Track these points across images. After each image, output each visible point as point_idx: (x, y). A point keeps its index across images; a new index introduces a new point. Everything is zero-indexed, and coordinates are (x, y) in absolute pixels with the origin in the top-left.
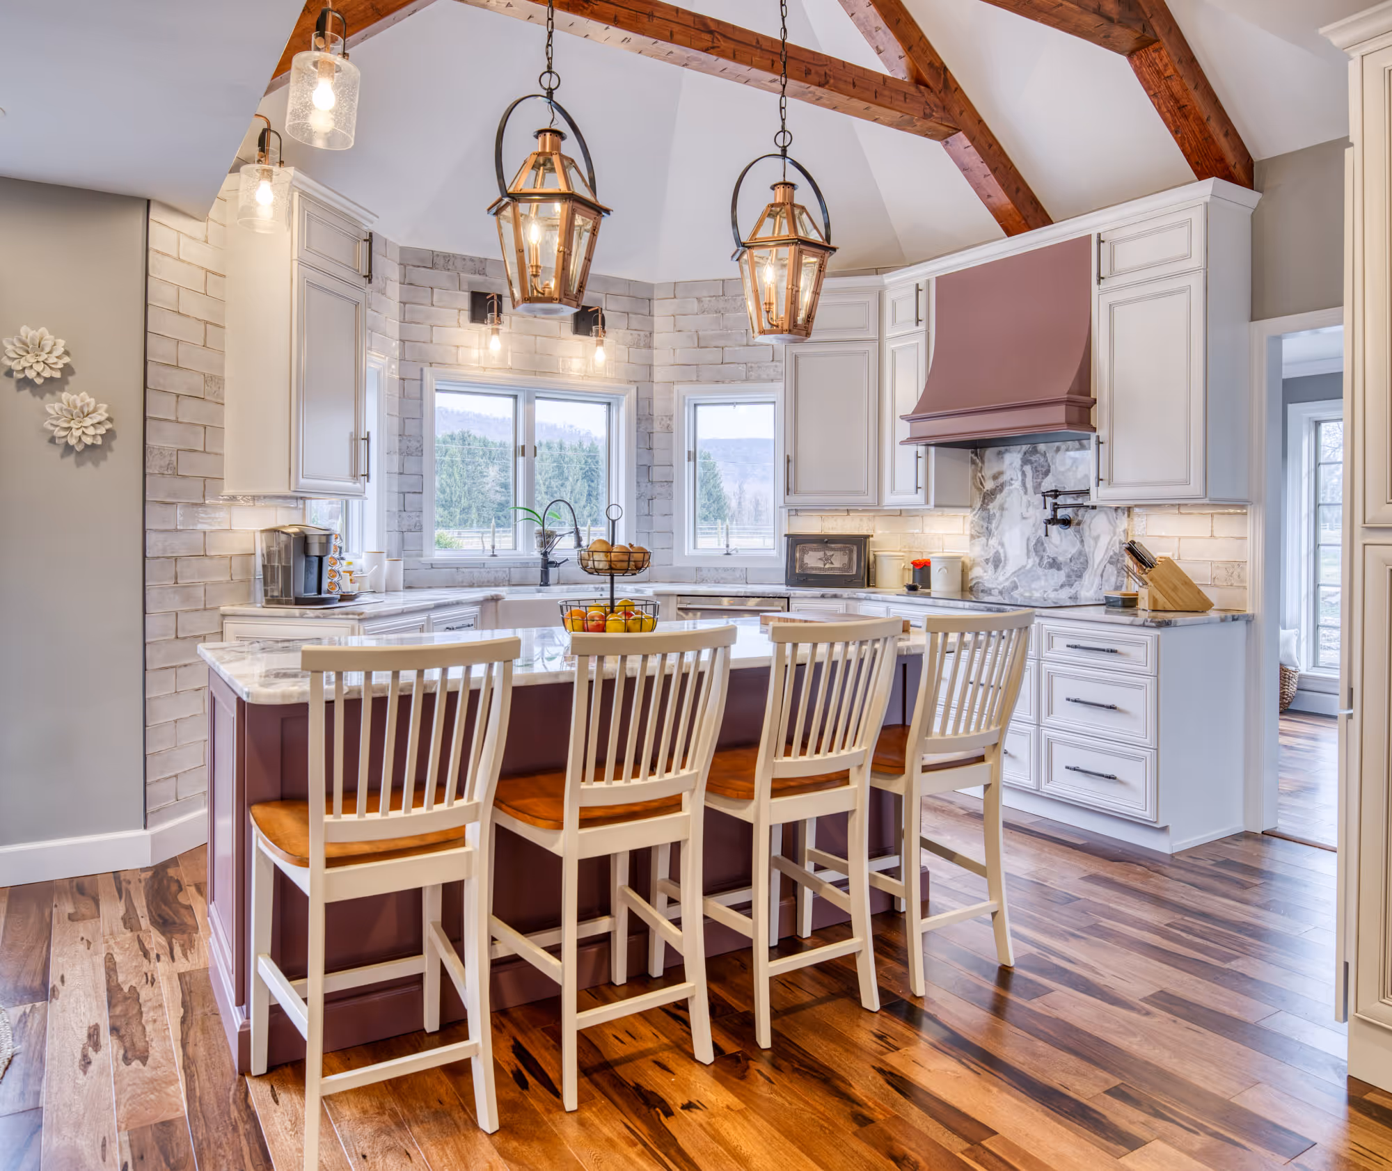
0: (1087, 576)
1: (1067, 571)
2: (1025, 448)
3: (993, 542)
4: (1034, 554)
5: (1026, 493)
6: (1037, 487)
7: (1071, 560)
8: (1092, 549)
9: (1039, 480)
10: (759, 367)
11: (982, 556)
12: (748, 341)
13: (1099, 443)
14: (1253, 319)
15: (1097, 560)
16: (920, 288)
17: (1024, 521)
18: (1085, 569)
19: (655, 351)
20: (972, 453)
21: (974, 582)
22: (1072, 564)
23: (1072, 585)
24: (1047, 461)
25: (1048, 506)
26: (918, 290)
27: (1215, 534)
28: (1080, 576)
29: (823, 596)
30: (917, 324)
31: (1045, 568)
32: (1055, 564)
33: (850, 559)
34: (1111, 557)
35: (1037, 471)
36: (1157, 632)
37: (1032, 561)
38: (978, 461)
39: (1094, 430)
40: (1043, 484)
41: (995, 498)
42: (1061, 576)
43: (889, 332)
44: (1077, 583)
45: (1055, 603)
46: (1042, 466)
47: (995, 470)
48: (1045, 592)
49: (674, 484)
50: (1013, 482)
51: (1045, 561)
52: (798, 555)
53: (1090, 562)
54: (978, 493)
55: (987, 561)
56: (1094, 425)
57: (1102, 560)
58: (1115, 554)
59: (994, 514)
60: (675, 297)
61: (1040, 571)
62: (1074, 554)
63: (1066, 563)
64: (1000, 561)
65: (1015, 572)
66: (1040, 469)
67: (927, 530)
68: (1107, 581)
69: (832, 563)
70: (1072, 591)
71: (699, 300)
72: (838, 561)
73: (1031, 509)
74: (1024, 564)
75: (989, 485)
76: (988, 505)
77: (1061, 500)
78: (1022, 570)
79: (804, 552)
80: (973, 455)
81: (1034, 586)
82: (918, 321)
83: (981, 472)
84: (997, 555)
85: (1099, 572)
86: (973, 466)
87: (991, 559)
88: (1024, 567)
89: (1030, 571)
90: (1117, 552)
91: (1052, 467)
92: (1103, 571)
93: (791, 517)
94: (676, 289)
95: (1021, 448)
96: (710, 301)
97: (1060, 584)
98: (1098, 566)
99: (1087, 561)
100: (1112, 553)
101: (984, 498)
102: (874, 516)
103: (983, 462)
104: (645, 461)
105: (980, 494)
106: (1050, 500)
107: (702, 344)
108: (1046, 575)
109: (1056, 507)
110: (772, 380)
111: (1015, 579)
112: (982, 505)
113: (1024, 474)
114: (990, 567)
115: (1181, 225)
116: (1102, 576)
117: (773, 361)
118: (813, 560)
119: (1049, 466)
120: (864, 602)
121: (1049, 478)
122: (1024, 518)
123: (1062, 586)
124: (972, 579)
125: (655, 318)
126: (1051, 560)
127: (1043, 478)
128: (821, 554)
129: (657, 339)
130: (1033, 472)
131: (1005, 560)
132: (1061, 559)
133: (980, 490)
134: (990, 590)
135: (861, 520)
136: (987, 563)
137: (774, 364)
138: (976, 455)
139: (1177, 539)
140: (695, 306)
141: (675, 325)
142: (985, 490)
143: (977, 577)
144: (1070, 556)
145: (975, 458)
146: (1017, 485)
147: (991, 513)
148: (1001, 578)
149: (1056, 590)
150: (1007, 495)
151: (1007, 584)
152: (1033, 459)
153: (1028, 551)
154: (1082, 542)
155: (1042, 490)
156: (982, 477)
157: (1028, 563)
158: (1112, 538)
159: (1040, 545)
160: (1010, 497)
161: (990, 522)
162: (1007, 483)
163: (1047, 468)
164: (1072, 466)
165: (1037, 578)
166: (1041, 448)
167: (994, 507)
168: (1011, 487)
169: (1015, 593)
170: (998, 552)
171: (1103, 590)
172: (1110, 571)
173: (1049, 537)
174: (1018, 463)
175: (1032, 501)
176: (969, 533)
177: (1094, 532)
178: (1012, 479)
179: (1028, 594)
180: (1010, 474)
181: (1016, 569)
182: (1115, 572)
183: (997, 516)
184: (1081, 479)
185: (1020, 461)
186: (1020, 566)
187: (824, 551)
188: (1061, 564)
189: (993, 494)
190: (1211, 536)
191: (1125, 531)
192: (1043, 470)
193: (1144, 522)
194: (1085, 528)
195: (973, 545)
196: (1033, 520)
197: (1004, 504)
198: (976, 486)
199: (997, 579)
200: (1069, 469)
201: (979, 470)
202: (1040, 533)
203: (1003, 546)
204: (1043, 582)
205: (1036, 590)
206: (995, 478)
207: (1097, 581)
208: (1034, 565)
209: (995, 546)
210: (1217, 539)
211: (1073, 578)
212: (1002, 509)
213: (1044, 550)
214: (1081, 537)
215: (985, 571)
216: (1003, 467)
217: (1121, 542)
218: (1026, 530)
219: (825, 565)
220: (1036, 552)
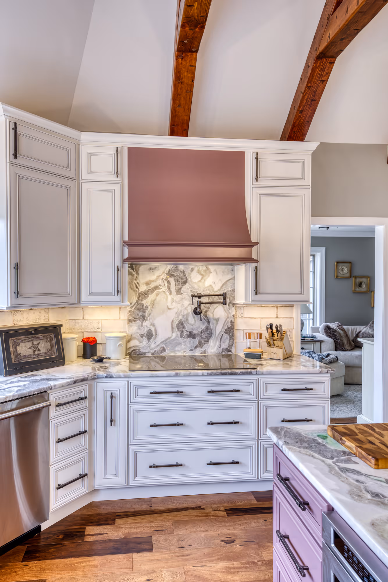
0: (212, 341)
1: (199, 338)
2: (169, 267)
3: (146, 323)
4: (177, 330)
5: (171, 293)
6: (179, 291)
7: (201, 332)
8: (215, 325)
9: (180, 287)
11: (138, 333)
13: (256, 270)
15: (218, 332)
17: (169, 311)
18: (210, 337)
21: (132, 349)
22: (202, 335)
23: (203, 346)
24: (185, 276)
25: (195, 303)
27: (279, 316)
28: (207, 342)
31: (184, 338)
32: (191, 335)
33: (52, 346)
34: (226, 330)
35: (178, 281)
37: (176, 334)
38: (134, 273)
40: (182, 289)
41: (148, 296)
42: (196, 341)
44: (205, 345)
46: (182, 279)
47: (146, 279)
48: (185, 351)
50: (160, 287)
51: (185, 333)
52: (12, 347)
53: (214, 333)
54: (134, 293)
55: (142, 336)
57: (221, 332)
58: (229, 328)
59: (147, 307)
61: (181, 340)
62: (203, 329)
63: (198, 334)
64: (152, 335)
65: (163, 342)
66: (180, 280)
67: (86, 317)
68: (223, 342)
69: (39, 350)
70: (203, 349)
72: (43, 349)
73: (174, 303)
74: (170, 336)
75: (143, 288)
76: (142, 300)
77: (201, 300)
78: (169, 340)
79: (16, 344)
80: (130, 269)
81: (177, 349)
83: (136, 279)
84: (149, 332)
85: (219, 338)
86: (130, 276)
87: (145, 335)
88: (169, 338)
89: (174, 340)
90: (230, 326)
91: (189, 279)
92: (222, 337)
95: (167, 267)
97: (195, 346)
98: (219, 334)
99: (212, 333)
100: (226, 328)
101: (139, 296)
103: (138, 274)
105: (136, 294)
108: (184, 342)
109: (200, 303)
111: (164, 345)
112: (137, 301)
113: (169, 282)
114: (145, 340)
115: (299, 161)
116: (221, 340)
118: (24, 350)
119: (186, 279)
121: (187, 286)
122: (169, 309)
123: (196, 347)
124: (130, 348)
126: (188, 333)
127: (182, 286)
128: (29, 344)
130: (175, 281)
131: (156, 334)
132: (195, 332)
133: (135, 291)
134: (145, 353)
136: (142, 337)
138: (133, 269)
139: (259, 319)
142: (140, 291)
143: (134, 346)
144: (201, 330)
145: (132, 271)
146: (164, 289)
147: (145, 306)
148: (153, 346)
149: (192, 350)
150: (157, 295)
151: (158, 349)
152: (175, 274)
153: (172, 328)
154: (208, 322)
155: (182, 292)
156: (138, 283)
157: (172, 335)
158: (226, 319)
159: (181, 325)
160: (160, 295)
161: (144, 312)
162: (156, 288)
163: (185, 280)
164: (202, 279)
165: (180, 344)
166: (181, 268)
167: (146, 302)
168: (160, 290)
169: (163, 354)
170: (150, 330)
171: (222, 348)
172: (226, 337)
173: (187, 320)
174: (164, 276)
175: (175, 299)
176: (127, 318)
177: (216, 317)
178: (160, 285)
179: (172, 354)
180: (159, 282)
181: (163, 340)
182: (229, 337)
183: (149, 308)
184: (208, 287)
185: (167, 274)
186: (167, 338)
187: (32, 341)
188: (195, 335)
189: (145, 294)
190: (277, 317)
191: (234, 316)
192: (183, 281)
193: (242, 311)
194: (210, 315)
195: (131, 326)
196: (175, 310)
197: (155, 300)
198: (132, 289)
199: (149, 347)
200: (200, 281)
201: (135, 278)
202: (180, 317)
203: (154, 326)
204: (183, 346)
205: (179, 351)
206: (147, 284)
207: (218, 343)
208: (177, 336)
209: (148, 326)
210: (280, 318)
211: (203, 342)
212: (153, 303)
213: (184, 327)
214: (208, 319)
215: (140, 342)
216: (153, 278)
217: (232, 322)
218: (172, 315)
219: (34, 352)
220: (178, 328)
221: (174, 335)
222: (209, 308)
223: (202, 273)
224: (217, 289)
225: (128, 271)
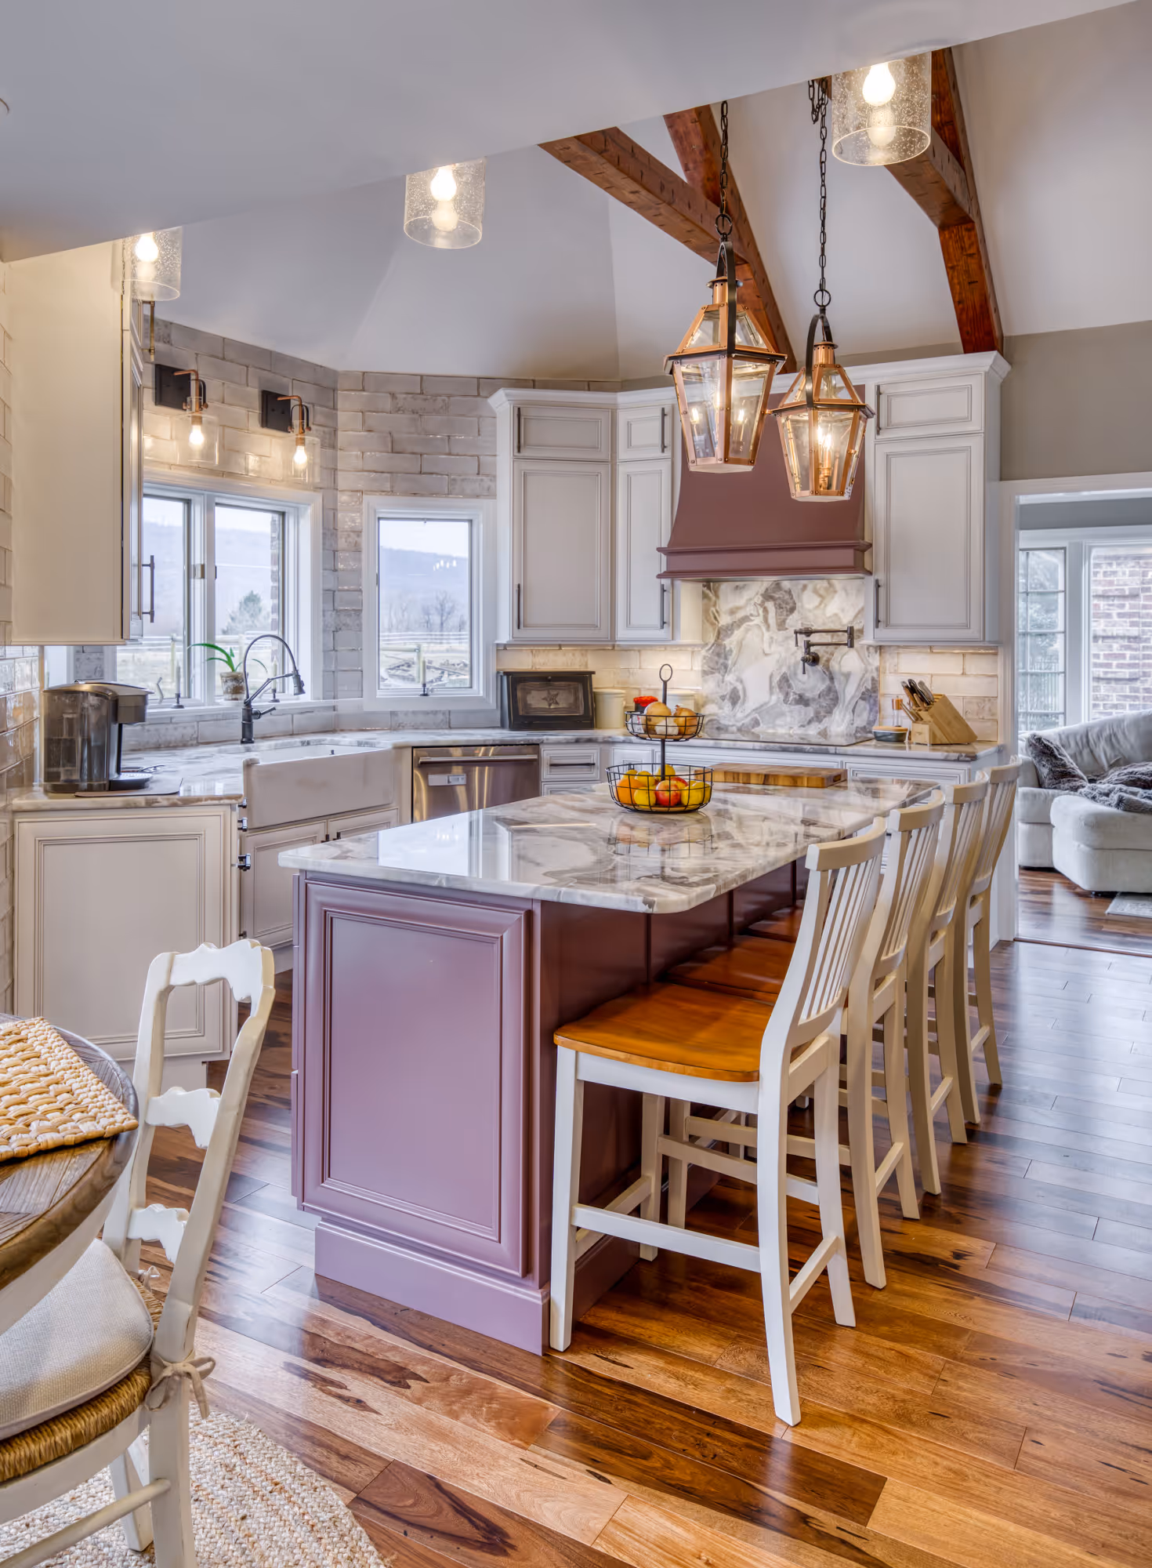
0: (837, 713)
1: (815, 706)
2: (767, 585)
3: (730, 678)
4: (778, 690)
5: (768, 627)
6: (781, 625)
7: (820, 696)
8: (843, 685)
9: (783, 617)
10: (463, 480)
11: (717, 693)
12: (450, 449)
13: (878, 586)
14: (1001, 479)
15: (848, 697)
16: (666, 412)
17: (766, 658)
18: (835, 705)
19: (339, 452)
20: (704, 586)
21: (707, 719)
22: (822, 701)
23: (822, 721)
24: (792, 598)
25: (801, 644)
26: (664, 415)
27: (967, 672)
28: (830, 712)
29: (577, 741)
30: (663, 451)
31: (791, 704)
32: (802, 700)
33: (576, 699)
34: (863, 693)
35: (781, 608)
36: (965, 766)
37: (777, 697)
38: (711, 595)
39: (870, 573)
40: (788, 621)
41: (732, 633)
42: (810, 712)
43: (623, 454)
44: (826, 719)
45: (802, 739)
46: (787, 603)
47: (731, 605)
48: (791, 728)
49: (364, 614)
50: (752, 618)
51: (792, 697)
52: (519, 694)
53: (841, 697)
54: (710, 629)
55: (723, 698)
56: (868, 569)
57: (853, 697)
58: (868, 690)
59: (731, 651)
60: (363, 390)
61: (785, 708)
62: (823, 691)
63: (814, 700)
64: (739, 698)
65: (757, 709)
66: (784, 606)
67: (644, 665)
68: (859, 716)
69: (557, 703)
70: (821, 727)
71: (393, 396)
72: (564, 701)
73: (774, 645)
74: (767, 700)
75: (725, 620)
76: (723, 640)
77: (814, 638)
78: (765, 707)
79: (527, 692)
80: (704, 588)
81: (778, 722)
82: (664, 447)
83: (715, 605)
84: (734, 692)
85: (852, 707)
86: (704, 600)
87: (728, 696)
88: (766, 704)
89: (773, 707)
90: (869, 687)
91: (798, 605)
92: (855, 707)
93: (501, 653)
94: (364, 381)
95: (763, 585)
96: (405, 399)
97: (808, 720)
98: (850, 701)
99: (837, 698)
100: (863, 690)
101: (719, 633)
102: (587, 650)
103: (717, 596)
104: (330, 586)
105: (714, 629)
106: (802, 638)
107: (397, 448)
108: (791, 711)
109: (808, 645)
110: (478, 496)
111: (757, 715)
112: (716, 641)
113: (766, 610)
114: (727, 705)
115: (961, 390)
116: (853, 711)
117: (478, 474)
118: (537, 701)
119: (795, 603)
120: (618, 746)
121: (795, 615)
122: (766, 654)
123: (810, 722)
125: (339, 413)
126: (798, 697)
127: (787, 615)
128: (544, 694)
129: (342, 437)
130: (777, 608)
131: (745, 696)
132: (808, 695)
133: (713, 624)
134: (727, 726)
135: (574, 655)
136: (723, 700)
137: (480, 477)
138: (709, 588)
139: (929, 677)
140: (388, 404)
141: (364, 422)
142: (720, 625)
143: (710, 715)
144: (819, 692)
145: (708, 592)
146: (758, 620)
147: (728, 649)
148: (739, 715)
149: (803, 726)
150: (747, 630)
151: (747, 721)
152: (776, 596)
153: (771, 688)
154: (832, 679)
155: (787, 626)
156: (717, 612)
157: (770, 698)
158: (864, 675)
159: (785, 681)
160: (750, 633)
161: (726, 658)
162: (746, 619)
163: (791, 605)
164: (820, 604)
165: (782, 714)
166: (786, 585)
167: (730, 642)
168: (751, 623)
169: (756, 730)
170: (735, 688)
171: (855, 725)
172: (862, 706)
173: (795, 674)
174: (759, 599)
175: (775, 637)
176: (700, 668)
177: (845, 669)
178: (752, 615)
179: (771, 731)
180: (750, 610)
181: (757, 705)
182: (868, 708)
183: (735, 652)
184: (830, 617)
185: (762, 595)
186: (762, 703)
187: (548, 690)
188: (808, 700)
189: (729, 629)
190: (963, 674)
191: (878, 669)
192: (788, 607)
193: (896, 660)
194: (834, 665)
195: (705, 681)
196: (777, 656)
197: (743, 639)
198: (708, 621)
199: (735, 716)
200: (817, 607)
201: (712, 603)
202: (784, 670)
203: (741, 682)
204: (788, 719)
205: (781, 726)
206: (732, 612)
207: (848, 717)
208: (778, 701)
209: (732, 682)
210: (969, 675)
211: (823, 714)
212: (740, 644)
213: (789, 686)
214: (830, 673)
215: (721, 708)
216: (741, 602)
217: (873, 679)
218: (770, 665)
219: (550, 705)
220: (780, 688)
221: (774, 698)
222: (832, 654)
223: (822, 592)
224: (846, 620)
225: (703, 592)
